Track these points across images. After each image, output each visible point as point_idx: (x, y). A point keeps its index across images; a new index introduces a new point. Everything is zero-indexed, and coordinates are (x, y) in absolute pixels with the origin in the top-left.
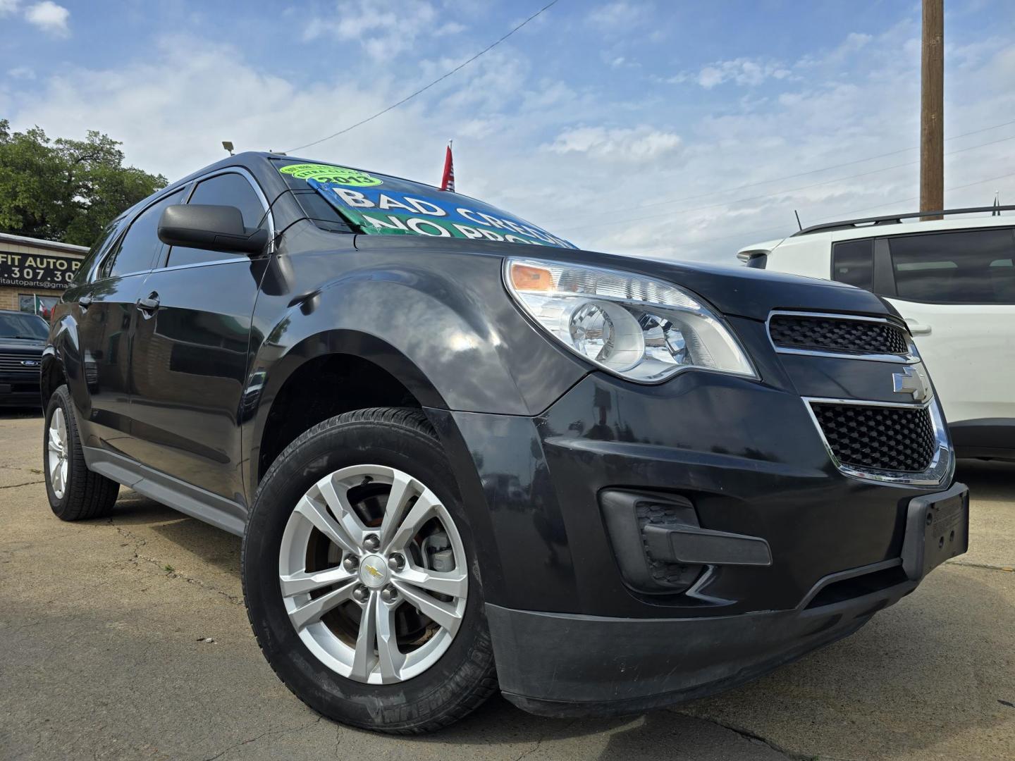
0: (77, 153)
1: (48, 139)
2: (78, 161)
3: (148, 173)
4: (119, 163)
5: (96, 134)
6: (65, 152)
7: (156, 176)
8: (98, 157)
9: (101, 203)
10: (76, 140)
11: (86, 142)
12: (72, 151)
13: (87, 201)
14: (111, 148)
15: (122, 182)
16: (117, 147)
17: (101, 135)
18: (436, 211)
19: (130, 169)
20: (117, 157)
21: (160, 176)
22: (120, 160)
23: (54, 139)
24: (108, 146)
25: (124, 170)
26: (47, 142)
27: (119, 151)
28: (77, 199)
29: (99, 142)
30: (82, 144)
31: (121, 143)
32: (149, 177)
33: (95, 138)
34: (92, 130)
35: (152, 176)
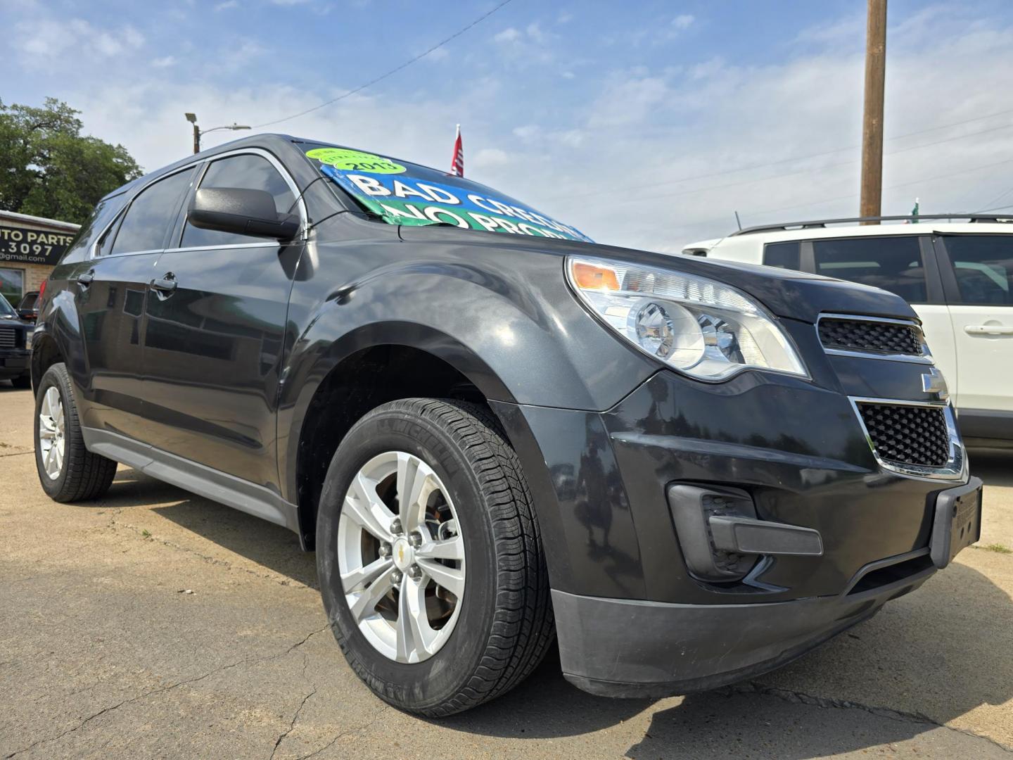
0: (32, 120)
1: (5, 107)
2: (33, 128)
3: (107, 142)
4: (77, 132)
5: (55, 101)
6: (20, 118)
7: (115, 146)
8: (54, 125)
9: (58, 173)
10: (33, 107)
11: (45, 109)
12: (28, 118)
13: (43, 170)
14: (69, 117)
15: (80, 152)
16: (76, 116)
17: (60, 102)
18: (449, 198)
19: (88, 138)
20: (76, 126)
21: (120, 146)
22: (78, 129)
23: (9, 105)
24: (67, 115)
25: (82, 140)
26: (4, 110)
27: (78, 120)
28: (32, 167)
29: (56, 110)
30: (41, 111)
31: (80, 112)
32: (107, 146)
33: (53, 105)
34: (51, 97)
35: (110, 147)
